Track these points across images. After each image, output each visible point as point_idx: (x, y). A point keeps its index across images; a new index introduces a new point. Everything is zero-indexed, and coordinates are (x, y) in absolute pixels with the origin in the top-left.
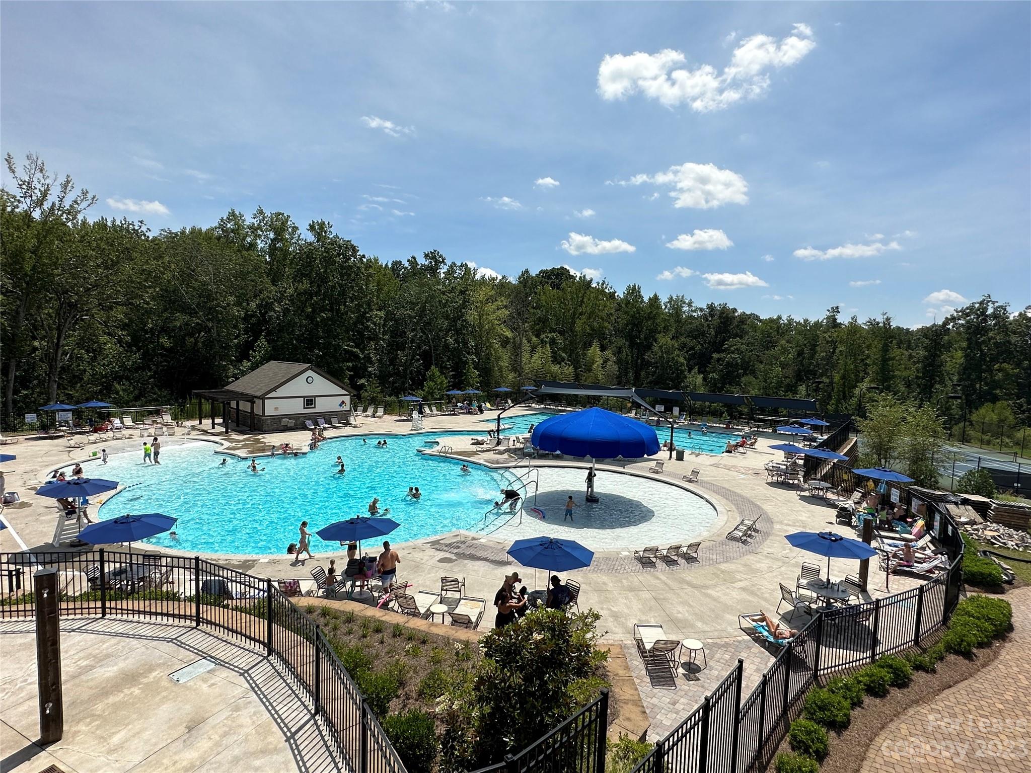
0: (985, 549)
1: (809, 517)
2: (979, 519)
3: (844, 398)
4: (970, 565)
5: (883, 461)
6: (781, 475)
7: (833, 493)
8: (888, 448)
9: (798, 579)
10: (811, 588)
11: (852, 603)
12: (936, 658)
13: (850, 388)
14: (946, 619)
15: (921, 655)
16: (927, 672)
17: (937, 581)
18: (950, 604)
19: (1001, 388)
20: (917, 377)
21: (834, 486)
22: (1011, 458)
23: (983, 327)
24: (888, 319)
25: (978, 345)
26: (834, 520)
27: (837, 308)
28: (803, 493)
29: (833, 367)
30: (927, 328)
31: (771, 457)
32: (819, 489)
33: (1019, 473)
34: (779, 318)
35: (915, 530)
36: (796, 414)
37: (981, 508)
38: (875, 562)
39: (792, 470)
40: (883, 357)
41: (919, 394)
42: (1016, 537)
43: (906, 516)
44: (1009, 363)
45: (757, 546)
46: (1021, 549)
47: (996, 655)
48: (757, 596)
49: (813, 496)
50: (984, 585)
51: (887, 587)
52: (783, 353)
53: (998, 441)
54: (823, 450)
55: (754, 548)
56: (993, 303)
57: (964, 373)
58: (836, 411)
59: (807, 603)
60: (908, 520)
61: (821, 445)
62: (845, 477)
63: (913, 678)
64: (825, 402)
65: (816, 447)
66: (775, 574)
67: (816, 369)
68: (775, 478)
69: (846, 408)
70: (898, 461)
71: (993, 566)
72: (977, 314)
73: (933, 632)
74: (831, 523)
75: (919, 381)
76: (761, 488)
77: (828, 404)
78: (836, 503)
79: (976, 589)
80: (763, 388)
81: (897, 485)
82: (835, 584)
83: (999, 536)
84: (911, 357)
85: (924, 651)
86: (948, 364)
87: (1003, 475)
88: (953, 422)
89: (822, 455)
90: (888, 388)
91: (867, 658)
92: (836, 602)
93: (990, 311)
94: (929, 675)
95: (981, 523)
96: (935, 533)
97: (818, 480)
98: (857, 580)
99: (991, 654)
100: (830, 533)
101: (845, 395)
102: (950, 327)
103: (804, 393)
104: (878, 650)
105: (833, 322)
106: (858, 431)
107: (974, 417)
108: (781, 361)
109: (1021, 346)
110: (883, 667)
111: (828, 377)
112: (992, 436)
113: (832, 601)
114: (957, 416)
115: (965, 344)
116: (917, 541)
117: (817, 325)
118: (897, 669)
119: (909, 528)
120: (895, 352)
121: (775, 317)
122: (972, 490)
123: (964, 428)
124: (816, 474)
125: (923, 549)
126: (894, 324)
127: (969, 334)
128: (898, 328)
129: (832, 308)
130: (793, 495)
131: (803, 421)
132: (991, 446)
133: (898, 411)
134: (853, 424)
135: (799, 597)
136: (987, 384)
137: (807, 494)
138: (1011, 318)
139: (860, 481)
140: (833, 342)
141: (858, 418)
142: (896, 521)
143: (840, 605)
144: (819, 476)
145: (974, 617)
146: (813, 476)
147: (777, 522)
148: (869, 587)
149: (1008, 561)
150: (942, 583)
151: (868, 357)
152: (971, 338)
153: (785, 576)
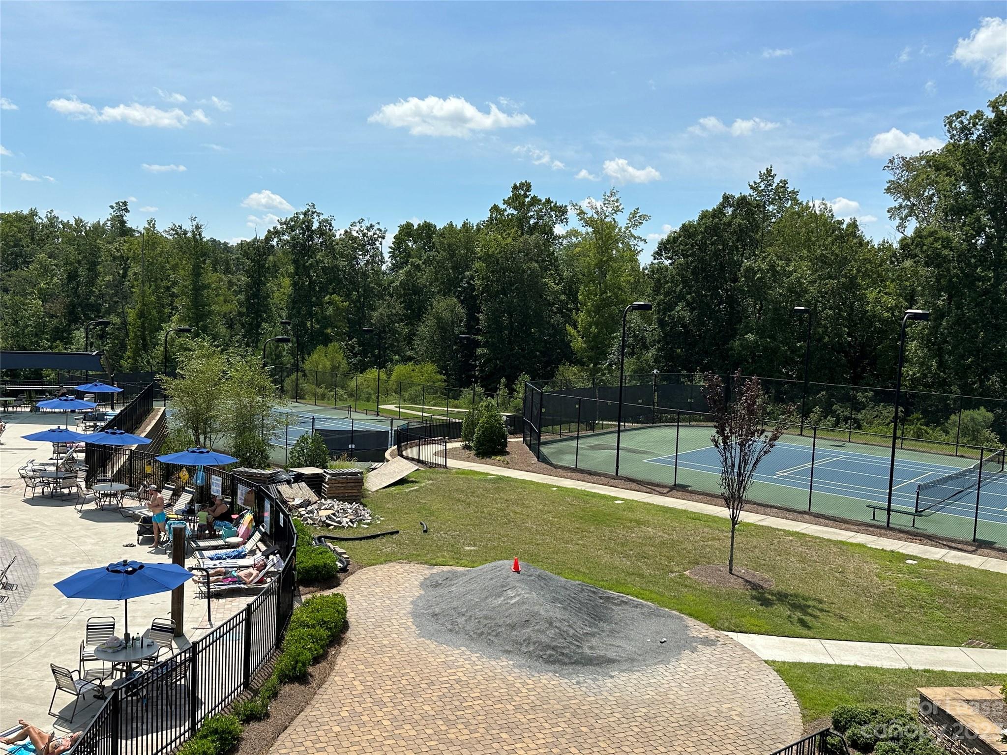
0: (321, 534)
1: (97, 544)
2: (314, 497)
3: (145, 347)
4: (304, 560)
5: (202, 437)
6: (49, 483)
7: (133, 498)
8: (206, 419)
9: (82, 647)
10: (102, 656)
11: (162, 659)
12: (269, 697)
13: (151, 332)
14: (279, 639)
15: (251, 701)
16: (259, 720)
17: (268, 592)
18: (283, 618)
19: (333, 327)
20: (240, 314)
21: (133, 487)
22: (345, 414)
23: (310, 246)
24: (198, 227)
25: (307, 269)
26: (134, 538)
27: (125, 203)
28: (86, 507)
29: (125, 298)
30: (248, 244)
31: (31, 455)
32: (110, 495)
33: (353, 431)
34: (33, 213)
35: (242, 529)
36: (72, 378)
37: (315, 483)
38: (191, 589)
39: (67, 471)
40: (195, 283)
41: (244, 336)
42: (350, 511)
43: (231, 511)
44: (338, 295)
45: (10, 612)
46: (355, 526)
47: (332, 664)
48: (14, 697)
49: (103, 508)
50: (319, 582)
51: (209, 620)
52: (42, 275)
53: (332, 393)
54: (114, 433)
55: (5, 618)
56: (319, 215)
57: (293, 308)
58: (135, 368)
59: (97, 682)
60: (233, 516)
61: (110, 425)
62: (149, 470)
63: (244, 735)
64: (117, 354)
65: (103, 429)
66: (43, 652)
67: (100, 302)
68: (39, 490)
69: (148, 362)
70: (220, 435)
71: (328, 555)
72: (302, 229)
73: (266, 663)
74: (132, 546)
75: (244, 319)
76: (14, 510)
77: (122, 357)
78: (137, 512)
79: (312, 589)
80: (13, 337)
81: (220, 470)
82: (137, 639)
83: (334, 514)
84: (231, 284)
85: (256, 693)
86: (276, 295)
87: (338, 436)
88: (285, 374)
89: (111, 440)
90: (205, 329)
91: (185, 732)
92: (140, 665)
93: (315, 226)
94: (262, 723)
95: (316, 503)
96: (265, 528)
97: (109, 481)
98: (169, 623)
99: (328, 666)
100: (125, 561)
101: (145, 344)
102: (274, 242)
103: (82, 341)
104: (199, 715)
105: (121, 229)
106: (165, 398)
107: (307, 366)
108: (41, 289)
109: (349, 274)
110: (205, 737)
111: (118, 315)
112: (326, 388)
113: (134, 665)
114: (289, 366)
115: (291, 269)
116: (245, 543)
117: (97, 229)
118: (223, 732)
119: (235, 528)
120: (211, 277)
121: (26, 212)
122: (306, 461)
123: (297, 379)
124: (104, 472)
125: (252, 552)
126: (207, 236)
127: (296, 254)
128: (214, 241)
129: (117, 203)
130: (70, 512)
131: (82, 388)
132: (326, 400)
133: (218, 363)
134: (159, 387)
135: (85, 677)
136: (318, 322)
137: (92, 506)
138: (338, 237)
139: (169, 472)
140: (124, 259)
141: (165, 378)
142: (219, 522)
143: (146, 667)
144: (109, 475)
145: (308, 627)
146: (100, 477)
147: (45, 563)
148: (187, 628)
149: (343, 543)
150: (273, 594)
151: (175, 283)
152: (298, 260)
153: (61, 649)
